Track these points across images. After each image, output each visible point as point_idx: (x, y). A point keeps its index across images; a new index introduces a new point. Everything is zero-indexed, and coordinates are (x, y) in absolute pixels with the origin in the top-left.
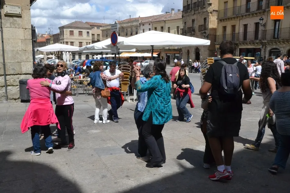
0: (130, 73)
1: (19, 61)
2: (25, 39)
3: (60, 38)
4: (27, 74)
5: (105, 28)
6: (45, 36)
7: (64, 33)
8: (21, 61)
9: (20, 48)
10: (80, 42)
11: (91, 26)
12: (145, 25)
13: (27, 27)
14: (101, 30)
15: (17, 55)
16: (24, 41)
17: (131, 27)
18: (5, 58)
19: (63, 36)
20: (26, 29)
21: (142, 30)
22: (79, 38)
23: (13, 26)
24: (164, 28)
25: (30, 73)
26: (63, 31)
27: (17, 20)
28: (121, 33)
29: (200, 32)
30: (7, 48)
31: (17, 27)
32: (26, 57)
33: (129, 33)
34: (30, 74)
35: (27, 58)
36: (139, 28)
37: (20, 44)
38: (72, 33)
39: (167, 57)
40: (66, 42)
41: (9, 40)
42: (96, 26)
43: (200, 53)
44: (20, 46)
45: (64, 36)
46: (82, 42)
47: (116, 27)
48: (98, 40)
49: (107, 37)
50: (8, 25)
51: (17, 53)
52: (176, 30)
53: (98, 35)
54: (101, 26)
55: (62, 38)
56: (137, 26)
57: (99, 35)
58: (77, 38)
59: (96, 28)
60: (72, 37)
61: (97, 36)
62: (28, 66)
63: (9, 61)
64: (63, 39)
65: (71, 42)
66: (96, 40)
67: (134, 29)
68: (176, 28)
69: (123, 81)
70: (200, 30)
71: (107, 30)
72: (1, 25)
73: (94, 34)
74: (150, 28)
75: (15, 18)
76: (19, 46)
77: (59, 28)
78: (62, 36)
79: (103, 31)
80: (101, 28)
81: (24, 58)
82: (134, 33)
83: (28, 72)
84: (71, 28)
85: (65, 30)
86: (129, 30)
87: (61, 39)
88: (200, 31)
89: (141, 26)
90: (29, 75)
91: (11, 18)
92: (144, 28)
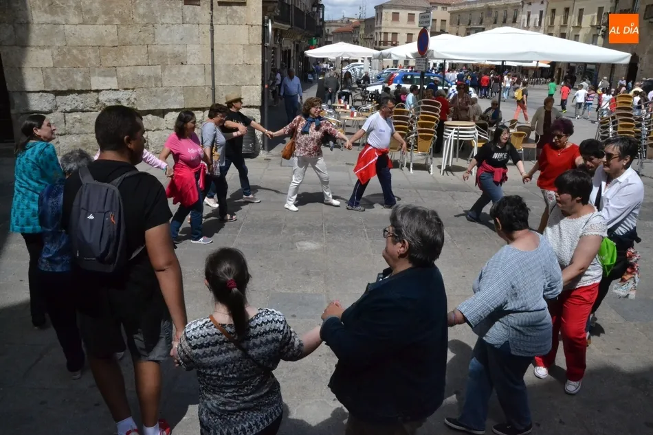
0: (437, 116)
1: (238, 83)
2: (250, 44)
3: (376, 26)
4: (251, 107)
5: (456, 9)
6: (353, 21)
7: (383, 16)
8: (240, 84)
9: (240, 61)
10: (408, 34)
11: (431, 3)
12: (532, 4)
13: (254, 22)
14: (449, 12)
15: (234, 74)
16: (247, 46)
17: (506, 8)
18: (216, 79)
19: (381, 23)
20: (252, 26)
21: (526, 13)
22: (409, 26)
23: (230, 22)
24: (571, 10)
25: (255, 105)
26: (382, 13)
27: (238, 10)
28: (484, 19)
29: (648, 21)
30: (219, 60)
31: (238, 22)
32: (251, 76)
33: (500, 19)
34: (256, 107)
35: (252, 79)
36: (520, 9)
37: (240, 52)
38: (396, 17)
39: (568, 70)
40: (385, 33)
41: (223, 47)
42: (440, 4)
43: (639, 65)
44: (241, 56)
45: (383, 22)
46: (412, 34)
47: (427, 19)
48: (441, 30)
49: (458, 25)
50: (223, 20)
51: (236, 69)
52: (596, 14)
53: (443, 21)
54: (449, 5)
55: (379, 25)
56: (518, 6)
57: (445, 21)
58: (403, 26)
59: (440, 8)
60: (396, 24)
61: (442, 24)
62: (253, 92)
63: (221, 84)
64: (380, 28)
65: (393, 33)
66: (438, 30)
67: (511, 12)
68: (597, 9)
69: (421, 131)
70: (647, 17)
71: (459, 12)
72: (212, 21)
73: (436, 20)
74: (542, 9)
75: (235, 7)
76: (238, 57)
77: (375, 7)
78: (379, 22)
79: (452, 13)
80: (449, 9)
81: (247, 79)
82: (510, 19)
83: (252, 104)
84: (396, 8)
85: (384, 11)
86: (501, 13)
87: (377, 28)
88: (647, 19)
89: (526, 6)
90: (255, 109)
91: (228, 8)
92: (529, 10)
